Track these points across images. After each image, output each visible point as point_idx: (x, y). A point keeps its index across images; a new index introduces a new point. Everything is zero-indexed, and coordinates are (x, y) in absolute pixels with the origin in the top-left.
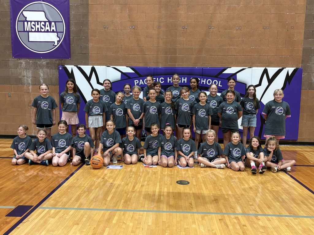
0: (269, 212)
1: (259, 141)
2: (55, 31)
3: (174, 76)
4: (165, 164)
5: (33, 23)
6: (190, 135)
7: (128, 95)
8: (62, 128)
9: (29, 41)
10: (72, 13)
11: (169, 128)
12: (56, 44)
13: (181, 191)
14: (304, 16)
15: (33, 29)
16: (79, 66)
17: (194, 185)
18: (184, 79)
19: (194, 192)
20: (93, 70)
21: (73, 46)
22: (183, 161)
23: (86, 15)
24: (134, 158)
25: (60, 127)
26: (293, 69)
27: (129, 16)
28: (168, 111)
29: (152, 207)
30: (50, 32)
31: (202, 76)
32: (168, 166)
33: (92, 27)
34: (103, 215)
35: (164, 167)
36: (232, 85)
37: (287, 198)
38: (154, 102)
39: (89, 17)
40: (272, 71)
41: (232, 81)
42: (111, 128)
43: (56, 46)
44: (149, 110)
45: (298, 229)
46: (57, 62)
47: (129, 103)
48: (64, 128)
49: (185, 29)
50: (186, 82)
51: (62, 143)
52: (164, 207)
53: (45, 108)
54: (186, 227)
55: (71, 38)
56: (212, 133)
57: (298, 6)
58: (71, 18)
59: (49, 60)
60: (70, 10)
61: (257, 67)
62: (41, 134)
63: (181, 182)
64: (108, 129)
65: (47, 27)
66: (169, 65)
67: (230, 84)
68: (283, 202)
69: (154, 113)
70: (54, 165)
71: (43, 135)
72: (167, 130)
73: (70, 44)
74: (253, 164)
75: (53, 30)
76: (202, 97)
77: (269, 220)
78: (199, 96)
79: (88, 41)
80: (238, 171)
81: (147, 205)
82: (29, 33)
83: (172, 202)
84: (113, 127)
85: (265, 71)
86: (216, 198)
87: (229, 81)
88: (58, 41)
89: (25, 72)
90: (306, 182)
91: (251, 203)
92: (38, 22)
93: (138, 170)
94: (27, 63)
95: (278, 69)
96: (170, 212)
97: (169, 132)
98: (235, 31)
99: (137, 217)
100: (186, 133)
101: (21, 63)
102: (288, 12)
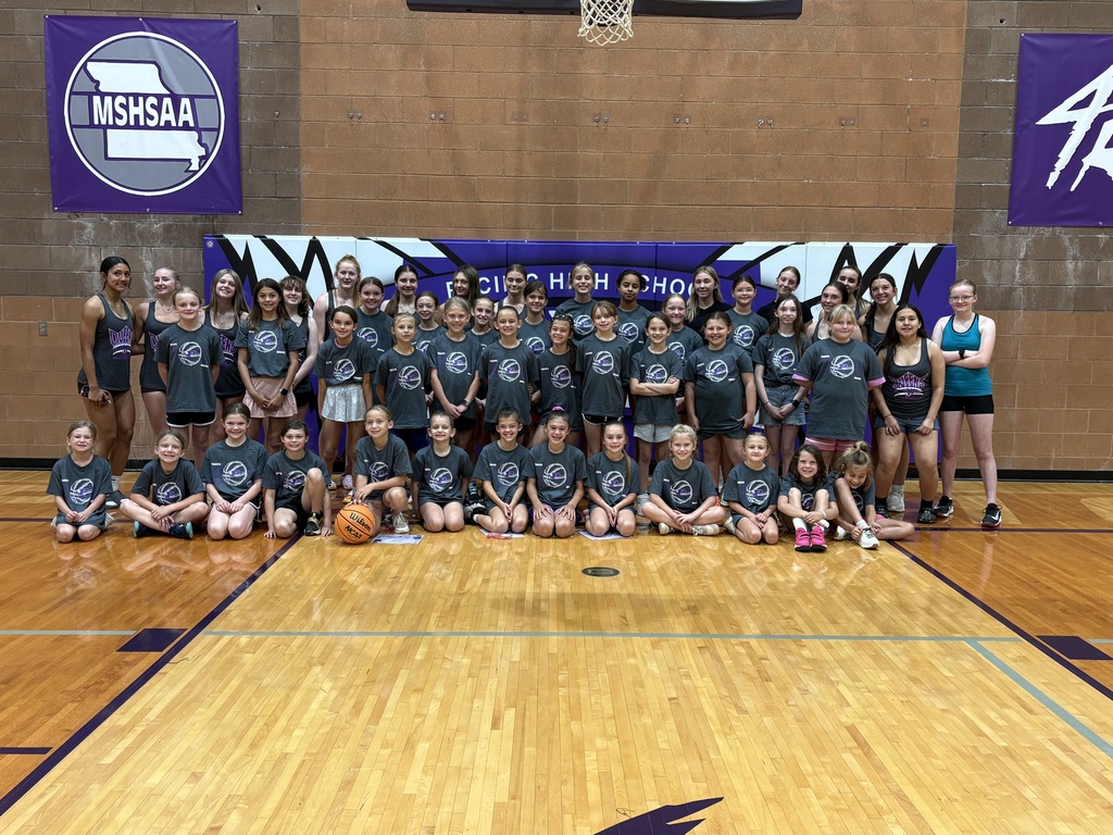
0: (833, 631)
1: (817, 459)
2: (192, 124)
3: (578, 268)
4: (546, 526)
5: (121, 100)
6: (622, 441)
7: (428, 327)
8: (236, 427)
9: (107, 158)
10: (247, 68)
11: (558, 421)
12: (195, 167)
13: (597, 592)
14: (957, 86)
15: (121, 117)
16: (269, 237)
17: (632, 578)
18: (601, 277)
19: (632, 592)
20: (315, 249)
21: (248, 173)
22: (599, 519)
23: (291, 77)
24: (454, 511)
25: (230, 423)
26: (928, 247)
27: (428, 80)
28: (560, 377)
29: (520, 624)
30: (177, 128)
31: (656, 268)
32: (554, 534)
33: (308, 113)
34: (389, 645)
35: (542, 537)
36: (745, 297)
37: (886, 600)
38: (513, 347)
39: (302, 83)
40: (866, 253)
41: (744, 284)
42: (380, 430)
43: (195, 172)
44: (498, 369)
45: (901, 662)
46: (199, 224)
47: (431, 351)
48: (243, 427)
49: (601, 124)
50: (606, 288)
51: (234, 471)
52: (551, 625)
53: (192, 363)
54: (610, 662)
55: (244, 147)
56: (685, 435)
57: (940, 57)
58: (244, 85)
59: (171, 217)
60: (241, 59)
61: (823, 240)
62: (166, 446)
63: (596, 572)
64: (370, 433)
65: (167, 112)
66: (554, 234)
67: (739, 293)
68: (871, 611)
69: (511, 379)
70: (214, 536)
71: (174, 447)
72: (554, 428)
73: (239, 169)
74: (798, 524)
75: (186, 123)
76: (654, 329)
77: (829, 647)
78: (647, 326)
79: (299, 156)
80: (758, 543)
81: (503, 621)
82: (108, 131)
83: (571, 614)
84: (387, 426)
85: (847, 255)
86: (692, 604)
87: (735, 285)
88: (203, 159)
89: (93, 255)
90: (946, 565)
91: (787, 615)
92: (136, 96)
93: (468, 546)
94: (101, 228)
95: (885, 245)
96: (567, 634)
97: (557, 432)
98: (753, 131)
99: (479, 647)
100: (610, 438)
101: (83, 228)
102: (911, 77)
